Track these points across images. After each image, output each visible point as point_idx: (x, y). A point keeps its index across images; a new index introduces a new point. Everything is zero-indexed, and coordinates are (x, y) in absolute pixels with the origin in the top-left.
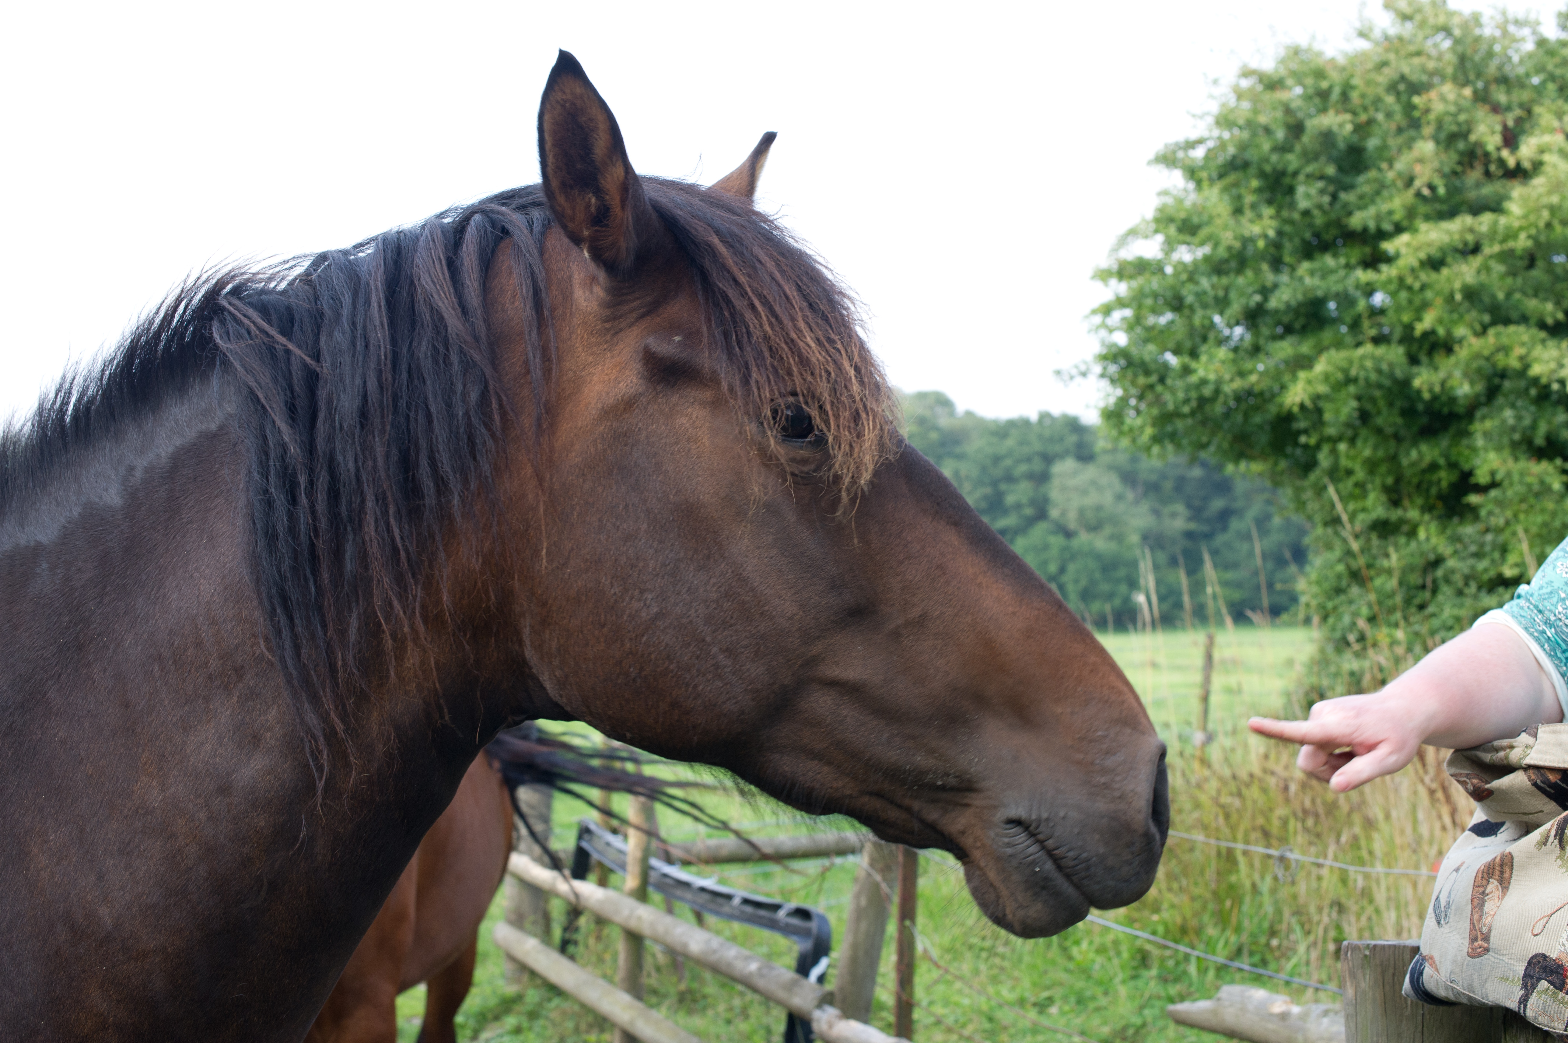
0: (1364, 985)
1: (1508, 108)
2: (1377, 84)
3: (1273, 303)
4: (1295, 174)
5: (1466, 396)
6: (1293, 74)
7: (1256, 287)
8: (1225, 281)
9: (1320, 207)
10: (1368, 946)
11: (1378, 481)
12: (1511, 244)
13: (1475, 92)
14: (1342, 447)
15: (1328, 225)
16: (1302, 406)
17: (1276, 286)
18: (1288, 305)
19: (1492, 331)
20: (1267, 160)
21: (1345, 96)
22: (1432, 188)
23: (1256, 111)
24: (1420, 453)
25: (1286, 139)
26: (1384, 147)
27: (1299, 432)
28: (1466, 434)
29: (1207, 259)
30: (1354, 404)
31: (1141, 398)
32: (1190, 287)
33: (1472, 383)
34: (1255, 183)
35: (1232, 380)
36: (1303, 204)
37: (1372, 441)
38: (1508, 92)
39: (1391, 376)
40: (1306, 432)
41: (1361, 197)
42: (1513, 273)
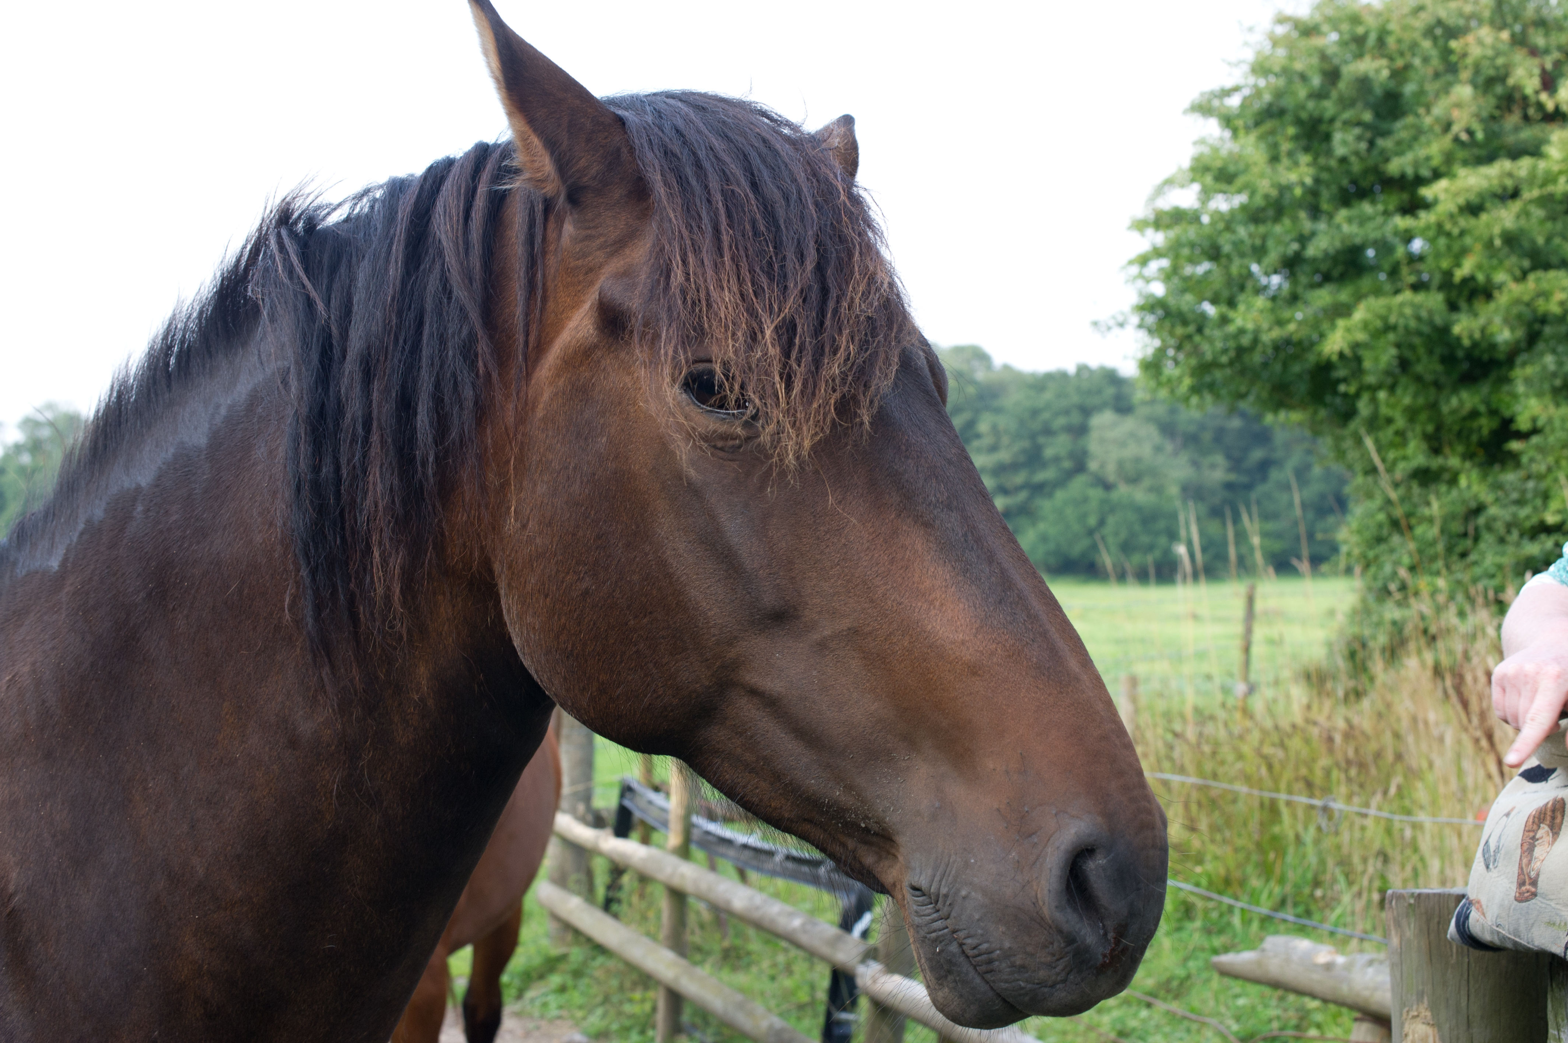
0: (1409, 934)
1: (1547, 51)
2: (1413, 29)
3: (1311, 251)
4: (1332, 120)
5: (1506, 342)
6: (1329, 20)
7: (1294, 235)
8: (1262, 229)
9: (1357, 153)
10: (1412, 895)
11: (1418, 429)
12: (1550, 188)
13: (1513, 36)
14: (1382, 395)
15: (1366, 172)
16: (1341, 355)
17: (1313, 234)
18: (1326, 253)
19: (1532, 277)
20: (1303, 107)
21: (1381, 41)
22: (1470, 132)
23: (1291, 58)
24: (1460, 400)
25: (1322, 86)
26: (1421, 93)
27: (1339, 381)
28: (1507, 380)
29: (1244, 208)
30: (1393, 351)
31: (1179, 348)
32: (1227, 236)
33: (1512, 329)
34: (1291, 131)
35: (1270, 329)
36: (1340, 150)
37: (1412, 389)
38: (1547, 35)
39: (1431, 323)
40: (1345, 380)
41: (1399, 143)
42: (1552, 217)
